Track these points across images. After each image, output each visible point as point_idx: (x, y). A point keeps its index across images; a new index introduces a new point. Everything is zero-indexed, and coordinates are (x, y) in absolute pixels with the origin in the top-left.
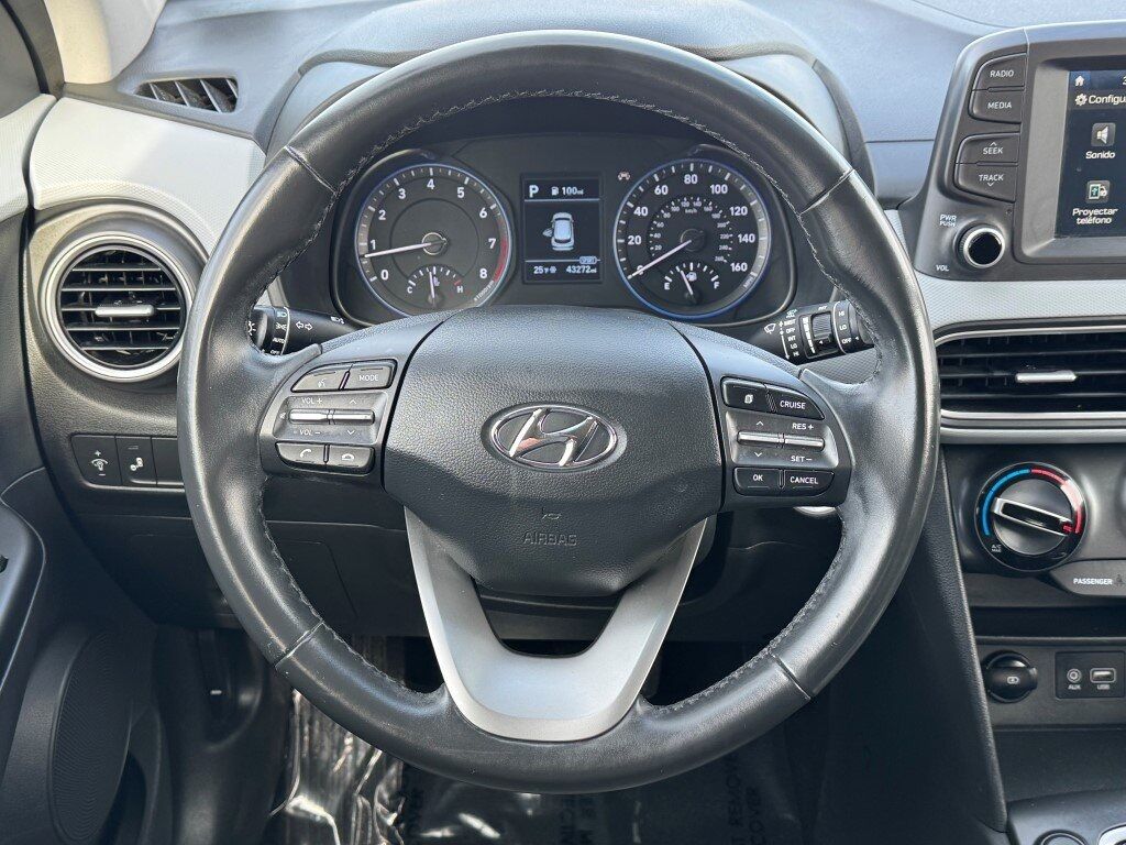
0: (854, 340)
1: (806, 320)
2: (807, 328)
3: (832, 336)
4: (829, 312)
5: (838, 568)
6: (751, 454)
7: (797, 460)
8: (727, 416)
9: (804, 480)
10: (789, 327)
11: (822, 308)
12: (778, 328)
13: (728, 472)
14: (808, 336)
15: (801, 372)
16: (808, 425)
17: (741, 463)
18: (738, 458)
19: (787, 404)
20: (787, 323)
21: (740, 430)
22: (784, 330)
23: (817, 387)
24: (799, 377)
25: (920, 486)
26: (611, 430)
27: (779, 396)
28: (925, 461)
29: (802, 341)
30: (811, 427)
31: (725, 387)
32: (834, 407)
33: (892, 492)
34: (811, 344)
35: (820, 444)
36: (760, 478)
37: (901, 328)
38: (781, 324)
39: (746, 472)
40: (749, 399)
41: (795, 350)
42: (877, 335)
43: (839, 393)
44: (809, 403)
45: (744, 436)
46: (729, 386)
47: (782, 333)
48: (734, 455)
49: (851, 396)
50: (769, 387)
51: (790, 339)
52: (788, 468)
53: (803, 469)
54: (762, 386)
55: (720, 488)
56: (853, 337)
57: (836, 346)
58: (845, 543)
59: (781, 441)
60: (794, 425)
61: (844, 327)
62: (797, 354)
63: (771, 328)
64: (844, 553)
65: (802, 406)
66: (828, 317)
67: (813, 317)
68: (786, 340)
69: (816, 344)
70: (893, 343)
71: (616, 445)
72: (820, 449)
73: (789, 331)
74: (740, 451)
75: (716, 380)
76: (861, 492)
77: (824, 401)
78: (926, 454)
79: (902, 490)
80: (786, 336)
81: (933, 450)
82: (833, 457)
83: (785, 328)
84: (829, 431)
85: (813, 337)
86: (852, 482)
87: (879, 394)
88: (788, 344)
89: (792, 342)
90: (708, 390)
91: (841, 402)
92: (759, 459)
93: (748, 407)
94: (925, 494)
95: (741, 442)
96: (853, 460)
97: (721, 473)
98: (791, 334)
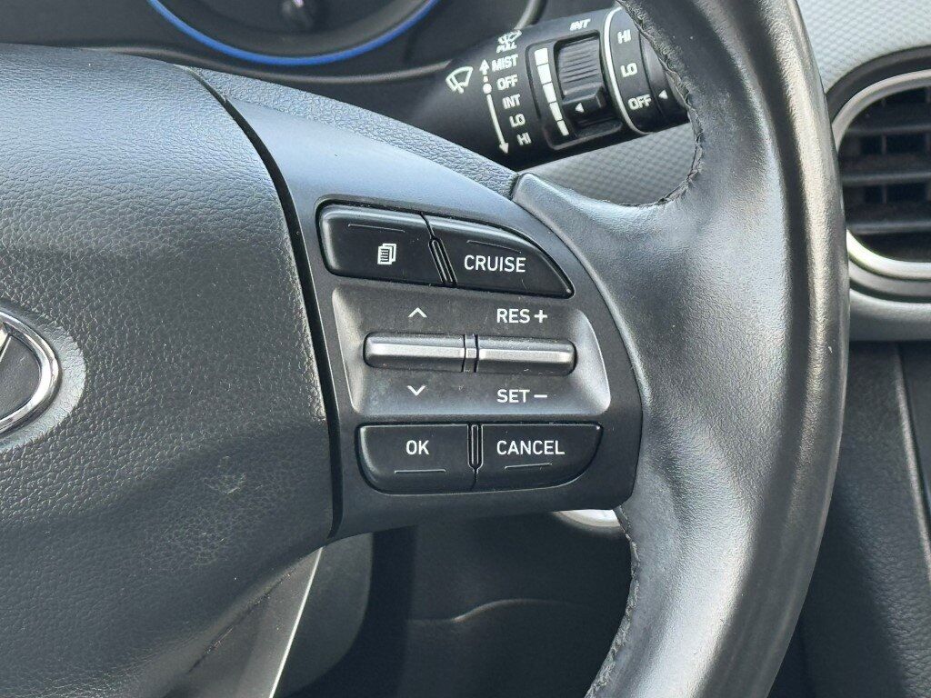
0: (655, 99)
1: (542, 56)
2: (545, 74)
3: (605, 92)
4: (596, 35)
5: (625, 658)
6: (399, 389)
7: (511, 401)
8: (337, 299)
9: (528, 448)
10: (504, 73)
11: (578, 26)
12: (477, 77)
13: (345, 437)
14: (550, 93)
15: (515, 182)
16: (534, 311)
17: (376, 411)
18: (366, 400)
19: (481, 262)
20: (498, 65)
21: (368, 332)
22: (493, 82)
23: (555, 217)
24: (510, 195)
25: (806, 448)
26: (42, 348)
27: (460, 244)
28: (815, 385)
29: (537, 109)
30: (541, 316)
31: (326, 227)
32: (595, 267)
33: (740, 465)
34: (557, 113)
35: (565, 357)
36: (422, 447)
37: (742, 64)
38: (484, 67)
39: (391, 433)
40: (387, 253)
41: (520, 130)
42: (688, 85)
43: (609, 232)
44: (536, 257)
45: (379, 348)
46: (338, 224)
47: (487, 89)
48: (357, 393)
49: (636, 237)
50: (435, 222)
51: (509, 103)
52: (489, 420)
53: (526, 420)
54: (417, 220)
55: (326, 479)
56: (653, 91)
57: (617, 116)
58: (638, 597)
59: (471, 353)
60: (501, 314)
61: (631, 70)
62: (525, 139)
63: (460, 77)
64: (636, 618)
65: (517, 265)
66: (591, 46)
67: (558, 48)
68: (498, 105)
69: (568, 112)
70: (724, 101)
71: (58, 384)
72: (565, 371)
73: (504, 83)
74: (369, 386)
75: (304, 210)
76: (669, 467)
77: (567, 249)
78: (817, 369)
79: (763, 462)
80: (498, 96)
81: (832, 359)
82: (597, 389)
83: (494, 77)
84: (583, 326)
85: (561, 96)
86: (646, 445)
87: (700, 228)
88: (504, 115)
89: (514, 111)
90: (287, 236)
91: (610, 250)
92: (419, 403)
93: (385, 274)
94: (820, 467)
95: (372, 362)
96: (647, 392)
97: (326, 441)
98: (509, 92)
